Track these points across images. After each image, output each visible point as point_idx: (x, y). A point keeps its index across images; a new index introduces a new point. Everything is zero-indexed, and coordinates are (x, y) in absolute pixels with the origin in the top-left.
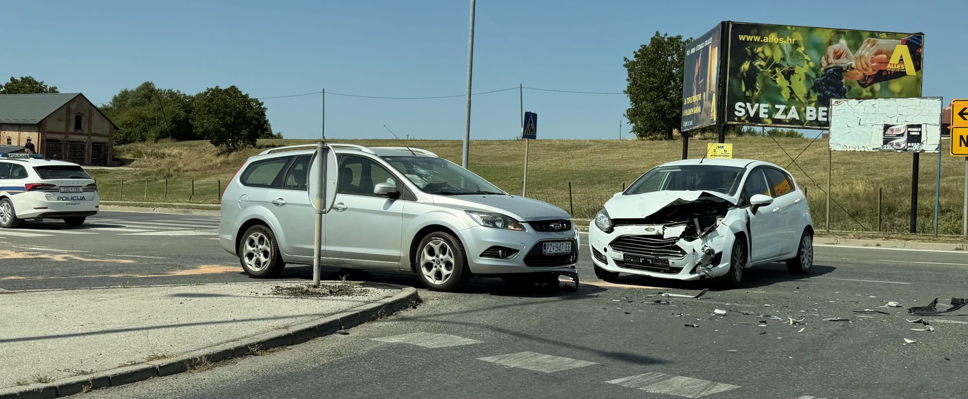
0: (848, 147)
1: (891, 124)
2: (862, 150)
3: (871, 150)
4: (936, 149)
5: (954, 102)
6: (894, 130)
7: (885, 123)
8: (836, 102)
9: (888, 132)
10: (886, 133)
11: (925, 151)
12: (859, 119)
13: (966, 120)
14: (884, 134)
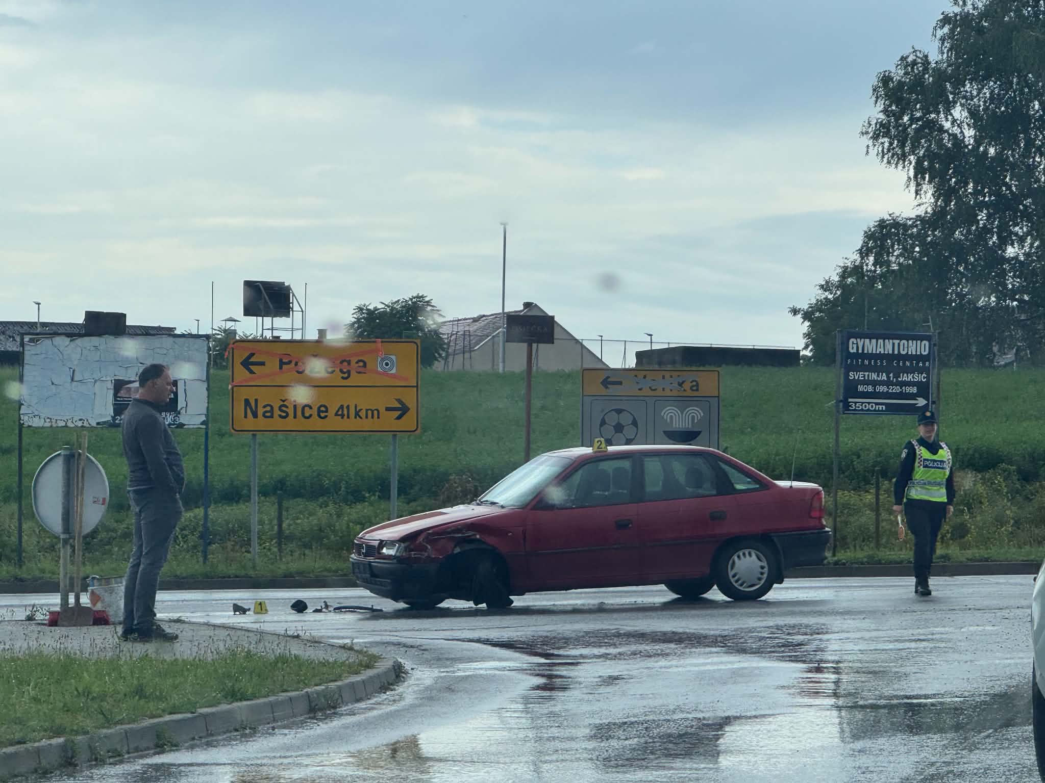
0: (54, 421)
1: (127, 379)
2: (80, 424)
3: (94, 424)
4: (202, 423)
5: (233, 344)
6: (133, 390)
7: (117, 378)
8: (30, 339)
9: (122, 393)
10: (119, 395)
11: (185, 425)
12: (72, 370)
13: (254, 373)
14: (115, 396)
